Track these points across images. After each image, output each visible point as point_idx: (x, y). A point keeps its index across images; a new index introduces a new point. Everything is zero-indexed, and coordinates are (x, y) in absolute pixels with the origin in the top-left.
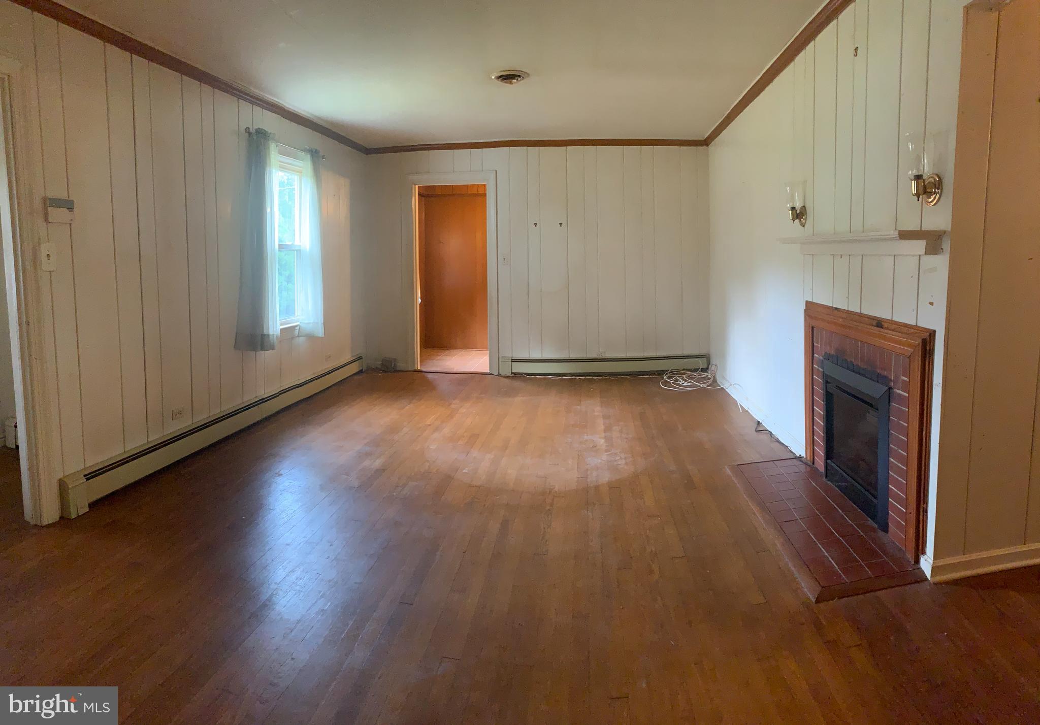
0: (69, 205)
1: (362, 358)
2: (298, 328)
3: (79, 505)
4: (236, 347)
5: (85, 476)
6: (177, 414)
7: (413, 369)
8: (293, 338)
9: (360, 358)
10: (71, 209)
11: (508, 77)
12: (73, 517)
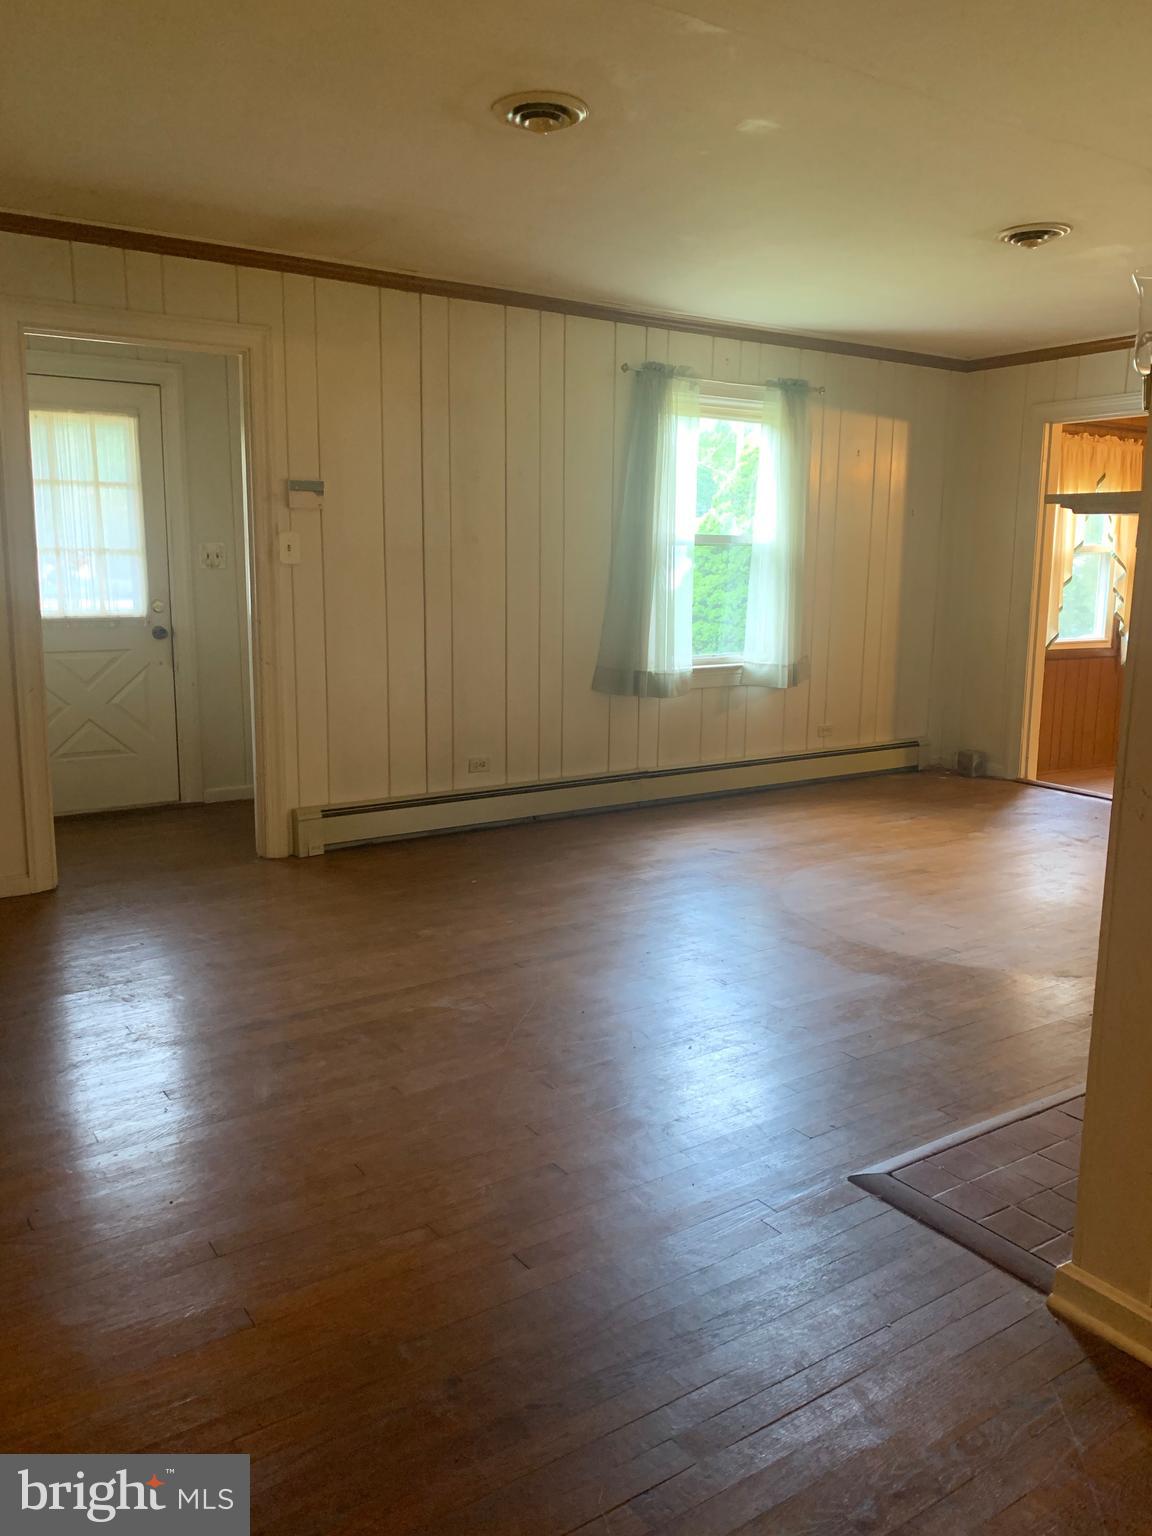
0: (317, 488)
1: (918, 745)
2: (740, 671)
3: (314, 843)
4: (594, 687)
5: (323, 811)
6: (480, 766)
7: (1013, 777)
8: (731, 688)
9: (915, 744)
10: (320, 493)
11: (1028, 236)
12: (302, 855)
